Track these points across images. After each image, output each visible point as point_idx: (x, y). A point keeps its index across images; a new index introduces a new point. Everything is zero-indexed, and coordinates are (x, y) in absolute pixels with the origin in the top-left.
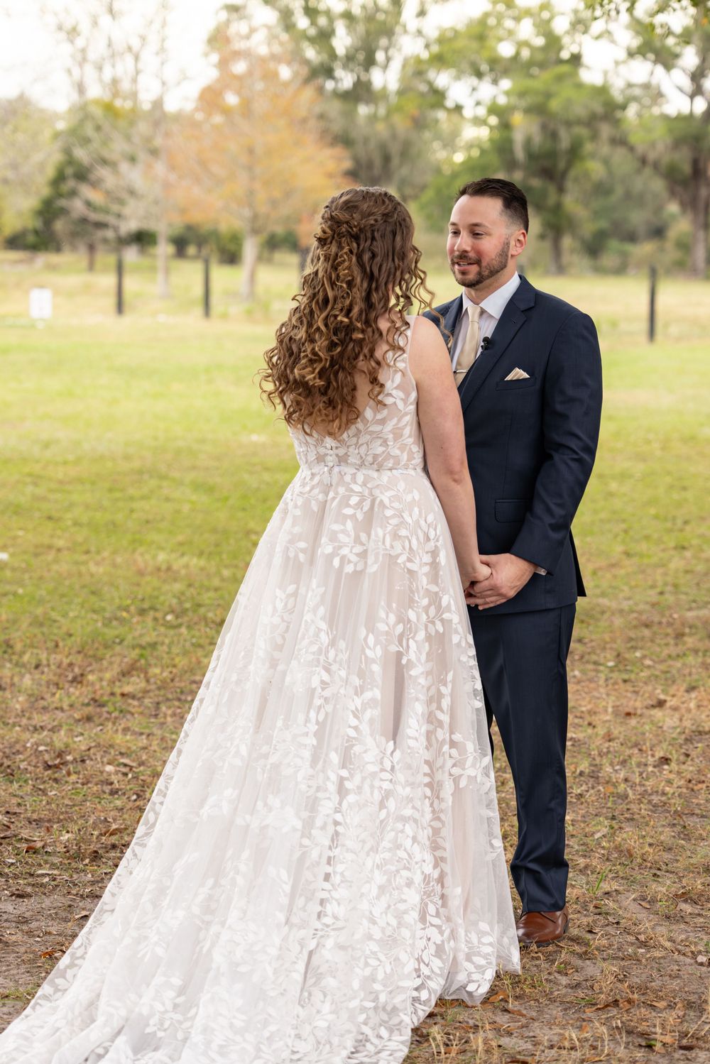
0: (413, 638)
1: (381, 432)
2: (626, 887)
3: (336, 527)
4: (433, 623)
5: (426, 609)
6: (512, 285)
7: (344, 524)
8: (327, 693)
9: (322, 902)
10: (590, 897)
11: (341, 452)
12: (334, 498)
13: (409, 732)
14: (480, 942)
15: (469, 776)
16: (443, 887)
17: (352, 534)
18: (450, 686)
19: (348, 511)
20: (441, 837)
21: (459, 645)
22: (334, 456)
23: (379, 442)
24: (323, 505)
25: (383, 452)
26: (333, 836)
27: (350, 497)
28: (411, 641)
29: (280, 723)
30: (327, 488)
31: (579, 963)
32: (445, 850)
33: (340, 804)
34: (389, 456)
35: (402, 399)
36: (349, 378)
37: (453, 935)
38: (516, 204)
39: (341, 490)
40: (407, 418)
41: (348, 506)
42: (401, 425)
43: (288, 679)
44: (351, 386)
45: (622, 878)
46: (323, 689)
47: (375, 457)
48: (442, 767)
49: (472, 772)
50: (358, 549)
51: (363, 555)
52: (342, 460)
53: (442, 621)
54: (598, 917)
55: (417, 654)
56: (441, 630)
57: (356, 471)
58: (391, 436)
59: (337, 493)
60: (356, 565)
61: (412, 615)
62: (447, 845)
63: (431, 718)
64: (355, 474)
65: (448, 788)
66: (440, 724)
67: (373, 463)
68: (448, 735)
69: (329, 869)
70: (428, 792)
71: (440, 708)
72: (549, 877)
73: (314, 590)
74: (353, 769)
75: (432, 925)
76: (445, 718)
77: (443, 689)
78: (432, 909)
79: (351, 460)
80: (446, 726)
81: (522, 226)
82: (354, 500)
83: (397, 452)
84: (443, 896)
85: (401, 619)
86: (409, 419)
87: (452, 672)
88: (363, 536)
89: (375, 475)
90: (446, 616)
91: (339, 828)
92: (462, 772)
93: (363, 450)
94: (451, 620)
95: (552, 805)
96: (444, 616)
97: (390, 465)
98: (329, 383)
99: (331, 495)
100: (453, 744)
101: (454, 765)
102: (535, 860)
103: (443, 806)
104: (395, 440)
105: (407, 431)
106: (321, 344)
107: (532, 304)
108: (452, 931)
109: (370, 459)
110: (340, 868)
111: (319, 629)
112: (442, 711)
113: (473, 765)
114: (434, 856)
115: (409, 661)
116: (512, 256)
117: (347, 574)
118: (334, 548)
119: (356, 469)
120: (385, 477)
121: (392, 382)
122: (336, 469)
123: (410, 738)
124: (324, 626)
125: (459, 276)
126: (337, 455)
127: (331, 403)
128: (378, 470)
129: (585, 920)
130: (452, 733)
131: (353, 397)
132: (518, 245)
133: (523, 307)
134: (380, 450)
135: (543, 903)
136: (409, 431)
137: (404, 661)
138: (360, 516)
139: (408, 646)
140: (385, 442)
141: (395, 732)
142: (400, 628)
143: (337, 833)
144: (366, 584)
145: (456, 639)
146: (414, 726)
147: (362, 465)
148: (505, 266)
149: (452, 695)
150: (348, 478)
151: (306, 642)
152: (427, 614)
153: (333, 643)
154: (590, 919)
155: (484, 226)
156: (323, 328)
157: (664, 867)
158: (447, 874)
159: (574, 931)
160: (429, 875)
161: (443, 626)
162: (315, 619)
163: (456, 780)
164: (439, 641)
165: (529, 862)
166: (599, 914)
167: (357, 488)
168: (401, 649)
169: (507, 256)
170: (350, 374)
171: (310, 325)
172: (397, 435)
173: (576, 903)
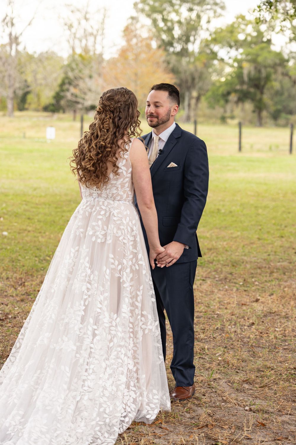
0: (125, 271)
1: (116, 184)
2: (224, 377)
3: (94, 224)
4: (135, 265)
5: (131, 260)
6: (172, 127)
7: (97, 222)
8: (89, 293)
9: (84, 381)
10: (207, 381)
11: (99, 192)
12: (95, 211)
13: (123, 310)
14: (153, 398)
15: (149, 329)
16: (137, 374)
17: (101, 226)
18: (142, 291)
19: (100, 217)
20: (137, 354)
21: (145, 274)
22: (96, 194)
23: (115, 188)
24: (90, 214)
25: (116, 193)
26: (89, 354)
27: (100, 211)
28: (124, 272)
29: (69, 306)
30: (92, 207)
31: (196, 408)
32: (139, 359)
33: (93, 340)
34: (118, 195)
35: (125, 171)
36: (105, 164)
37: (141, 395)
38: (174, 94)
39: (98, 208)
40: (127, 179)
41: (100, 215)
42: (124, 182)
43: (73, 287)
44: (105, 168)
45: (223, 373)
46: (88, 291)
47: (113, 194)
48: (138, 325)
49: (150, 327)
50: (103, 232)
51: (105, 235)
52: (99, 195)
53: (138, 264)
54: (209, 389)
55: (127, 277)
56: (138, 268)
57: (104, 200)
58: (120, 186)
59: (96, 209)
60: (101, 239)
61: (125, 261)
62: (140, 357)
63: (133, 305)
64: (104, 202)
65: (140, 334)
66: (137, 307)
67: (112, 197)
68: (140, 312)
69: (88, 367)
70: (132, 335)
71: (137, 300)
72: (186, 372)
73: (85, 250)
74: (98, 325)
75: (132, 390)
76: (139, 305)
77: (138, 293)
78: (132, 384)
79: (103, 195)
80: (140, 308)
81: (176, 103)
82: (103, 213)
83: (122, 193)
84: (137, 378)
85: (120, 263)
86: (128, 179)
87: (142, 286)
88: (105, 227)
89: (112, 202)
90: (140, 263)
91: (92, 350)
92: (146, 327)
93: (108, 191)
94: (142, 265)
95: (188, 343)
96: (139, 263)
97: (119, 198)
98: (96, 169)
99: (94, 209)
100: (142, 315)
101: (143, 324)
102: (181, 365)
103: (138, 341)
104: (122, 188)
105: (127, 185)
106: (93, 153)
107: (180, 136)
108: (141, 393)
109: (110, 195)
110: (92, 366)
111: (86, 266)
112: (138, 302)
113: (151, 324)
114: (134, 362)
115: (123, 280)
116: (172, 116)
117: (98, 242)
118: (93, 233)
119: (105, 200)
120: (117, 203)
121: (121, 164)
122: (97, 199)
123: (123, 313)
124: (88, 265)
125: (150, 123)
126: (98, 193)
127: (97, 177)
128: (113, 201)
129: (203, 390)
130: (142, 310)
131: (106, 172)
132: (175, 111)
133: (176, 137)
134: (115, 192)
135: (184, 383)
136: (128, 185)
137: (121, 281)
138: (105, 219)
139: (123, 275)
140: (117, 188)
141: (118, 310)
142: (120, 267)
143: (91, 352)
144: (106, 247)
145: (144, 272)
146: (125, 308)
147: (107, 198)
148: (169, 120)
149: (142, 295)
150: (101, 203)
151: (80, 272)
152: (132, 261)
153: (92, 272)
154: (205, 390)
155: (160, 103)
156: (95, 147)
157: (241, 369)
158: (139, 369)
159: (197, 395)
160: (131, 369)
161: (139, 267)
162: (85, 262)
163: (144, 330)
164: (137, 273)
165: (178, 366)
166: (210, 388)
167: (104, 207)
168: (120, 276)
169: (170, 115)
170: (105, 163)
171: (90, 145)
172: (123, 186)
173: (201, 383)
